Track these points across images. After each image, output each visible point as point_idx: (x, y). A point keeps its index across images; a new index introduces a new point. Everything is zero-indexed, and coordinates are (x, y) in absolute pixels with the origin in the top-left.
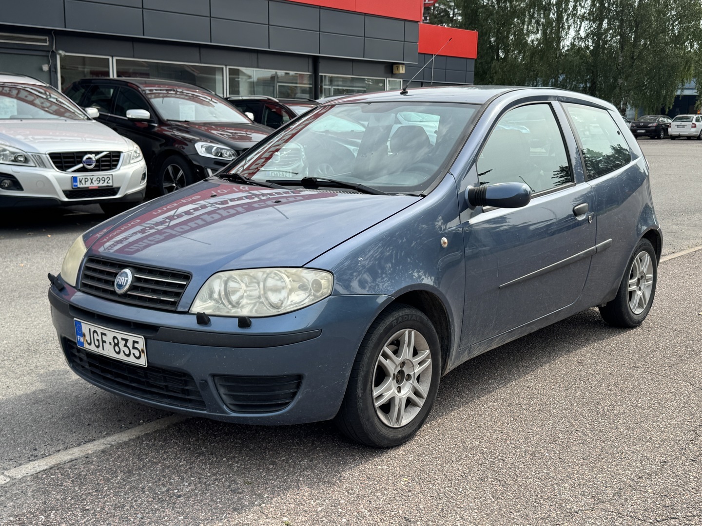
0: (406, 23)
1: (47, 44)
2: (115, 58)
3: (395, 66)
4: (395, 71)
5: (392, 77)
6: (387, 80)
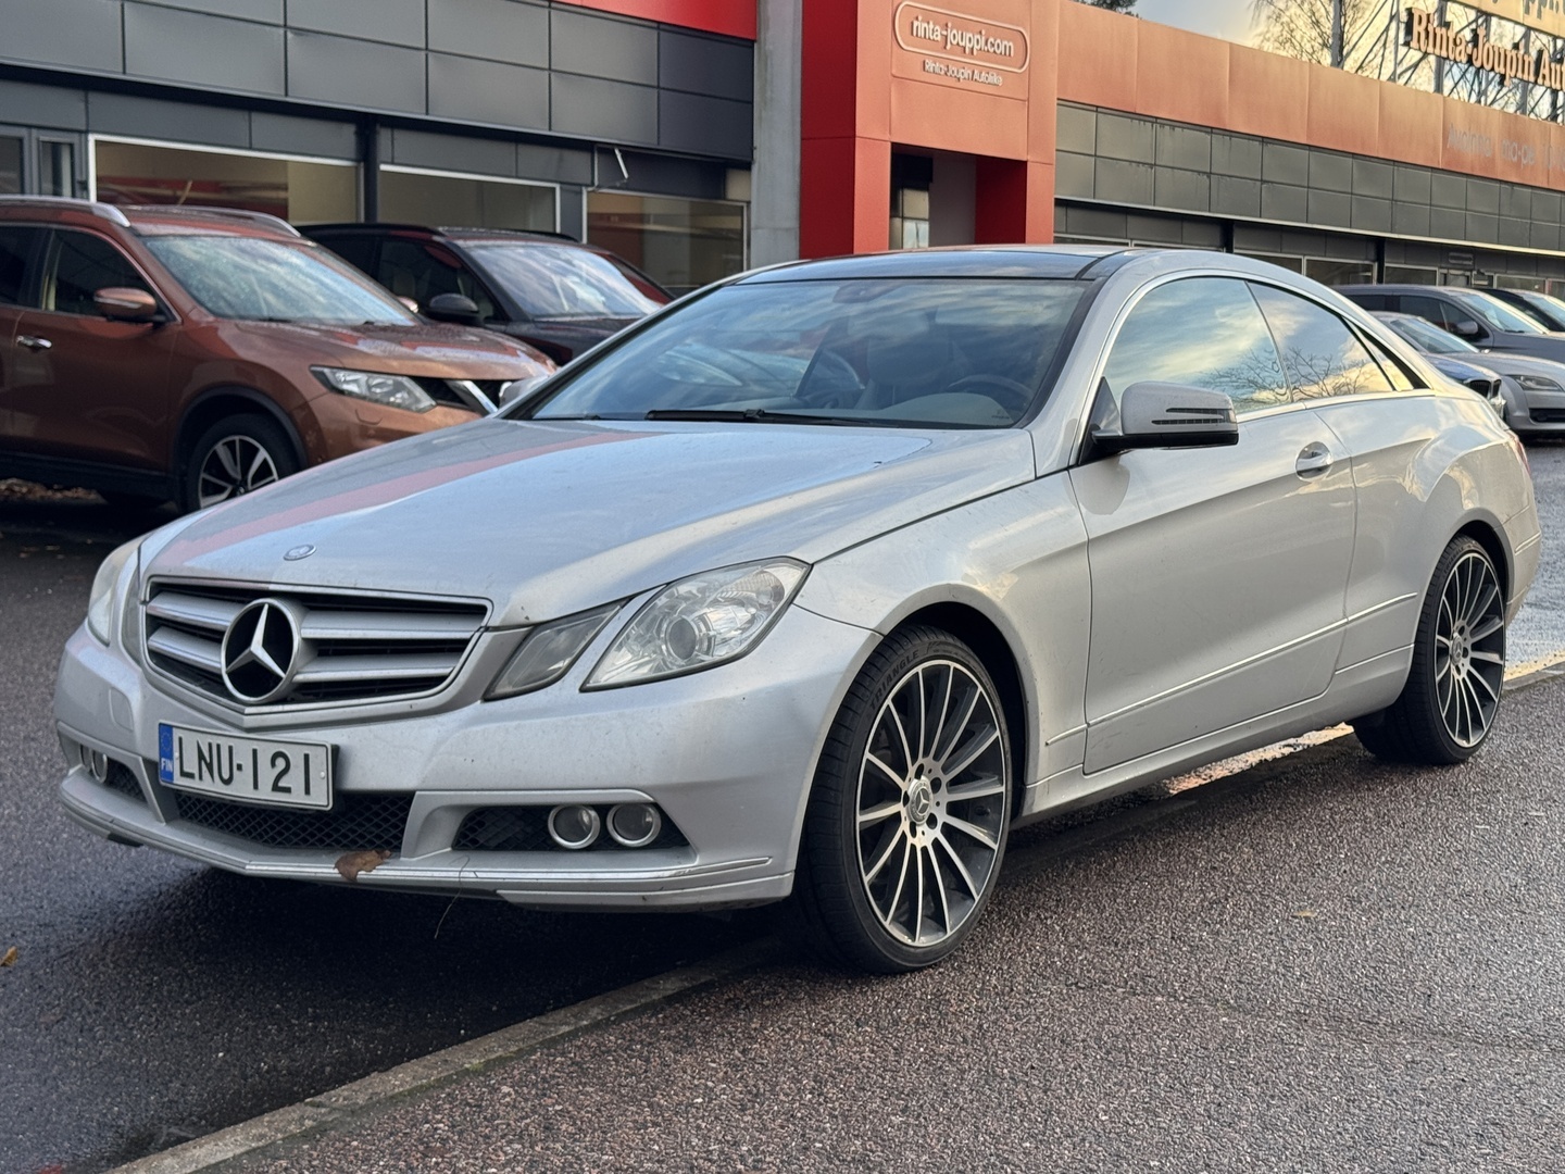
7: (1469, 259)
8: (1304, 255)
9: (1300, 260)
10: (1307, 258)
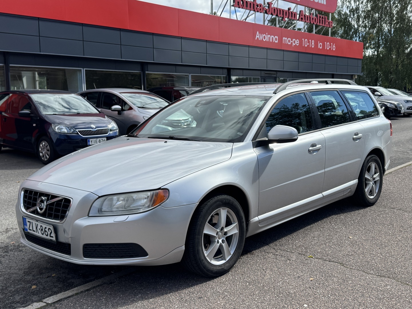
0: (359, 60)
1: (276, 75)
2: (288, 79)
4: (353, 78)
8: (190, 74)
9: (188, 75)
10: (191, 74)
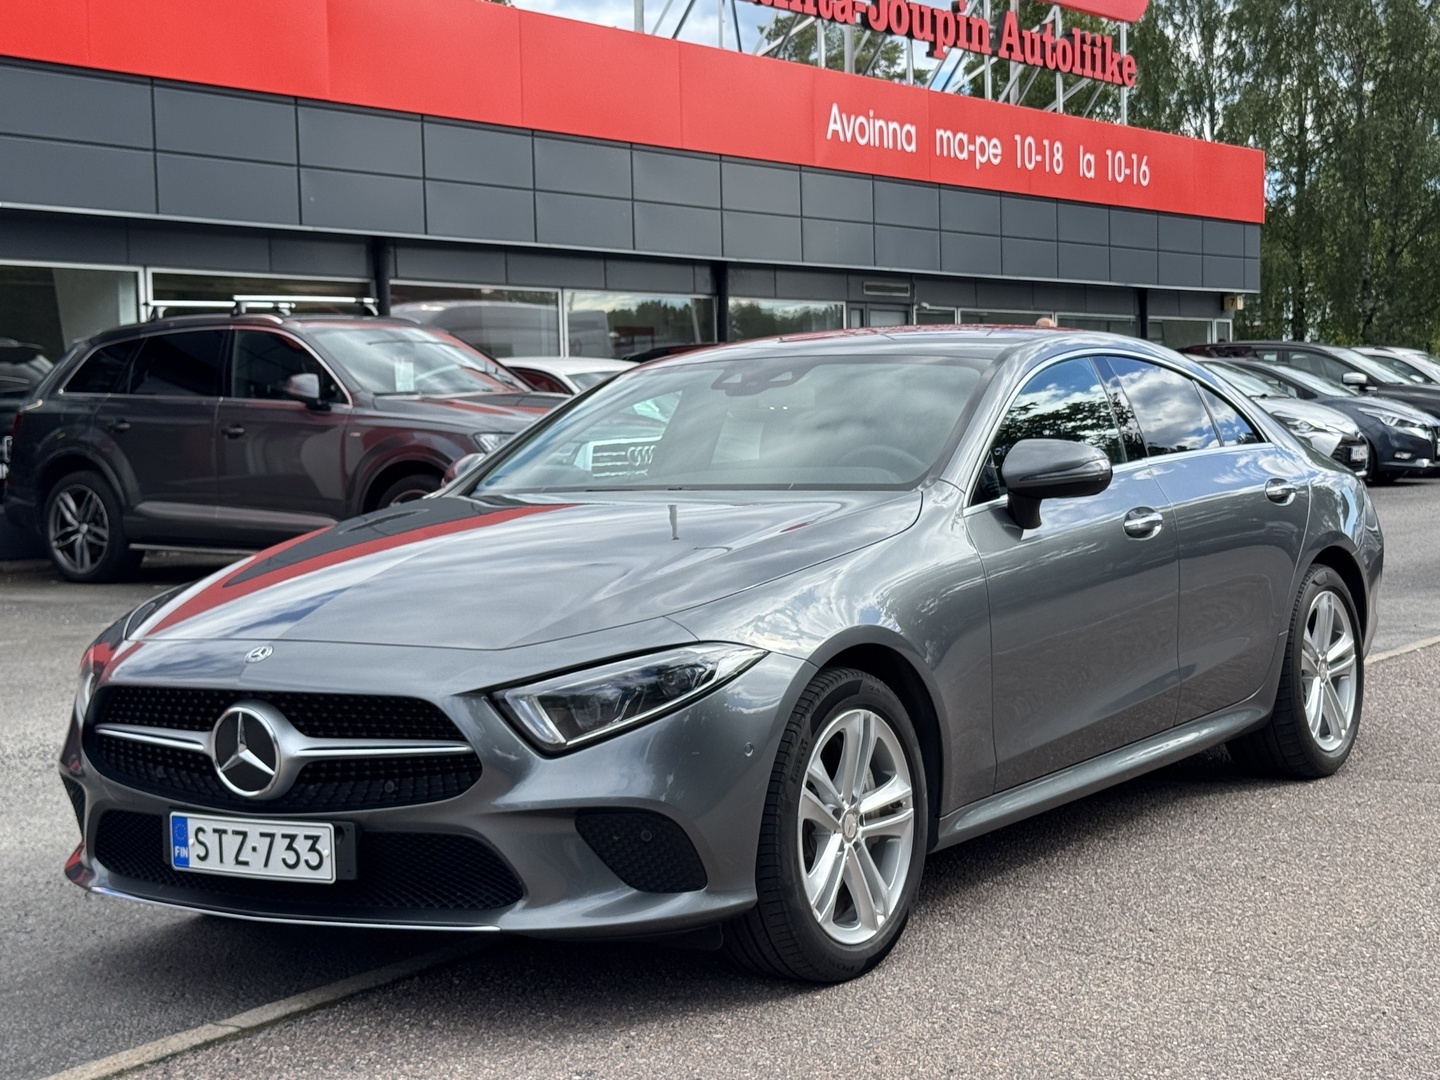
0: (1247, 227)
1: (908, 295)
2: (960, 310)
3: (1227, 300)
4: (1226, 307)
5: (1221, 317)
6: (1215, 322)
7: (905, 290)
